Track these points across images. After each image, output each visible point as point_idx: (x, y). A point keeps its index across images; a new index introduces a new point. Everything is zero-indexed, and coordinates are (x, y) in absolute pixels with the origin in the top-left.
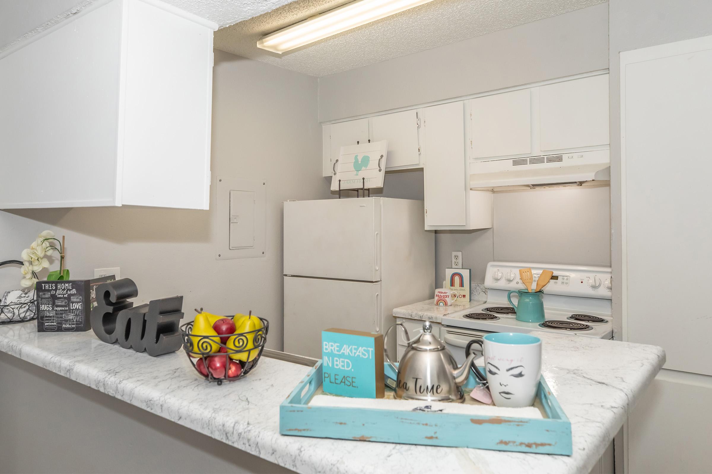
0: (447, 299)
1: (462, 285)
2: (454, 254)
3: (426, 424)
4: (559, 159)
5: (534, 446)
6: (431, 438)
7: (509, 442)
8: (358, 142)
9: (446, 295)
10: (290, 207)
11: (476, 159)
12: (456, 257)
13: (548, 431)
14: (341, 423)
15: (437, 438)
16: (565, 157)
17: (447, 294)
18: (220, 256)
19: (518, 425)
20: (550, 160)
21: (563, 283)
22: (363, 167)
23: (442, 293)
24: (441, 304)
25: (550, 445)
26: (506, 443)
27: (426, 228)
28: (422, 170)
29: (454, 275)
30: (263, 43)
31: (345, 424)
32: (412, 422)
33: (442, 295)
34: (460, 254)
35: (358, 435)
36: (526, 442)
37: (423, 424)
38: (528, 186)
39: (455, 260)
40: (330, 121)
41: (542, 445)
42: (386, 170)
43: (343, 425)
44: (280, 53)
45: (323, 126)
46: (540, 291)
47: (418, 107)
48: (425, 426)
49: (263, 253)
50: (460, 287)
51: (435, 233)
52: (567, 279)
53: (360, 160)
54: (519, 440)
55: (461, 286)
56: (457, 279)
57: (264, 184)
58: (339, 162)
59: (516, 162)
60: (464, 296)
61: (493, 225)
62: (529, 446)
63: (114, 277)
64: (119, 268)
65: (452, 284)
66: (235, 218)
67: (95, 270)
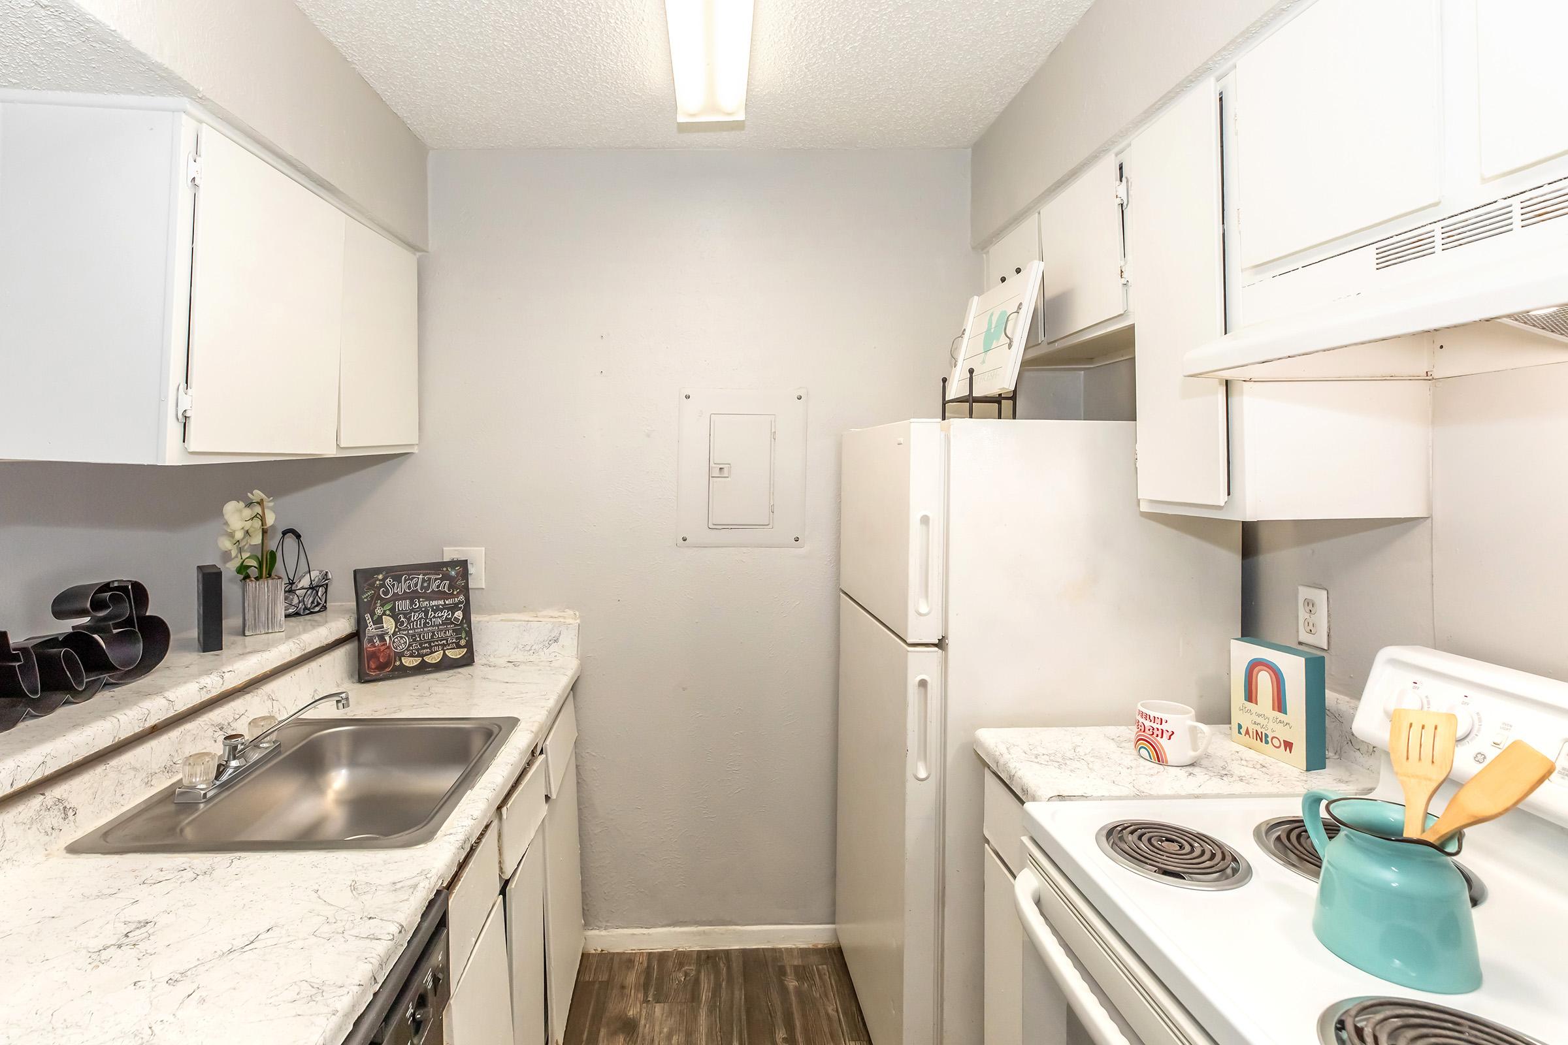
0: (1164, 742)
1: (1280, 705)
2: (1304, 593)
9: (1160, 727)
11: (1259, 267)
12: (1310, 605)
17: (1164, 727)
22: (994, 343)
23: (1147, 717)
27: (1143, 507)
29: (1254, 665)
33: (1147, 723)
34: (1321, 597)
39: (1307, 616)
40: (991, 239)
49: (797, 539)
50: (1273, 709)
55: (1276, 708)
56: (1264, 682)
57: (801, 397)
59: (1389, 256)
60: (1288, 745)
61: (1430, 507)
63: (464, 564)
64: (484, 548)
65: (1251, 695)
66: (721, 468)
67: (444, 548)
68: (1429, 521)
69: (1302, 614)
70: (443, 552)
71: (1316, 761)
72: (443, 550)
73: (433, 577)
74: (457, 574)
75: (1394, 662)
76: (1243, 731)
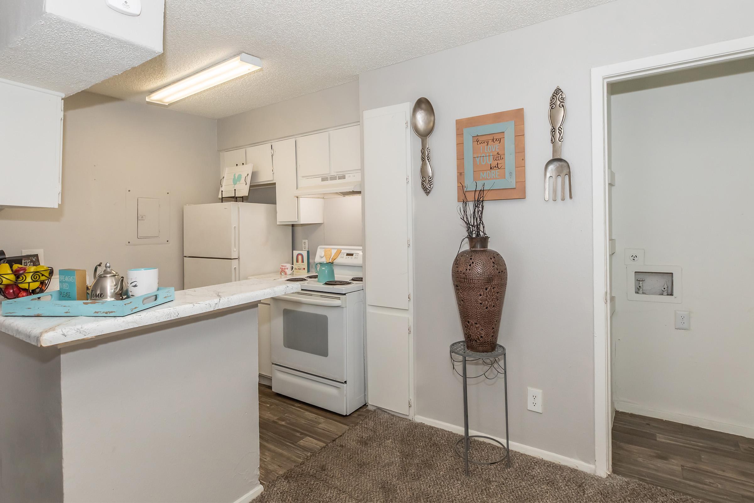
0: (286, 270)
1: (303, 262)
2: (304, 241)
3: (65, 306)
4: (344, 177)
5: (108, 313)
6: (67, 312)
7: (99, 312)
8: (237, 165)
10: (188, 209)
11: (303, 177)
12: (305, 243)
13: (114, 305)
14: (29, 308)
15: (69, 312)
16: (347, 176)
18: (129, 242)
19: (102, 304)
20: (340, 178)
21: (355, 258)
22: (238, 182)
23: (283, 266)
24: (283, 274)
25: (114, 312)
26: (97, 312)
27: (278, 224)
28: (275, 184)
29: (298, 255)
30: (150, 97)
31: (31, 308)
32: (59, 305)
33: (283, 267)
34: (307, 241)
35: (36, 313)
36: (105, 311)
37: (64, 306)
38: (337, 193)
40: (225, 150)
41: (112, 312)
42: (251, 185)
43: (29, 309)
44: (167, 104)
45: (220, 153)
46: (332, 263)
47: (272, 141)
48: (64, 307)
49: (168, 241)
51: (292, 227)
52: (358, 255)
53: (236, 177)
54: (102, 311)
56: (300, 257)
57: (168, 193)
58: (225, 178)
59: (324, 179)
60: (304, 269)
61: (324, 222)
62: (106, 313)
63: (37, 256)
64: (43, 250)
65: (297, 261)
66: (142, 217)
67: (23, 250)
68: (323, 224)
69: (303, 245)
70: (22, 252)
71: (308, 271)
72: (22, 251)
73: (27, 261)
74: (35, 260)
75: (321, 248)
76: (296, 269)
